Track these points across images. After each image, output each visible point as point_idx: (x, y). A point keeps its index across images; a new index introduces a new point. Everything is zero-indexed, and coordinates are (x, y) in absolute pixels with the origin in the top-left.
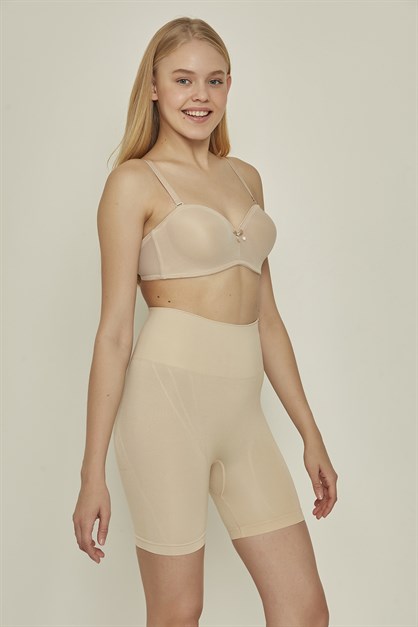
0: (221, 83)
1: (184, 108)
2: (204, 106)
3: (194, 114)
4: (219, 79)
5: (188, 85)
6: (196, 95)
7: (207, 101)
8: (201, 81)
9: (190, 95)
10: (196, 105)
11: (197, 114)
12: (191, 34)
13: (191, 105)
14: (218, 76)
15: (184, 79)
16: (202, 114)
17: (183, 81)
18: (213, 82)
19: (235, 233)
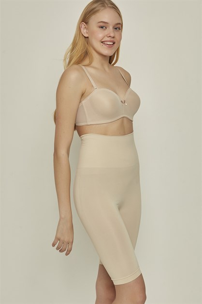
0: (119, 29)
1: (102, 41)
2: (112, 39)
3: (107, 43)
4: (118, 27)
5: (105, 30)
6: (109, 34)
7: (113, 37)
8: (111, 27)
9: (106, 34)
10: (109, 39)
11: (109, 43)
12: (106, 5)
13: (106, 39)
14: (119, 26)
15: (103, 26)
16: (111, 43)
17: (102, 27)
18: (116, 29)
19: (122, 102)
